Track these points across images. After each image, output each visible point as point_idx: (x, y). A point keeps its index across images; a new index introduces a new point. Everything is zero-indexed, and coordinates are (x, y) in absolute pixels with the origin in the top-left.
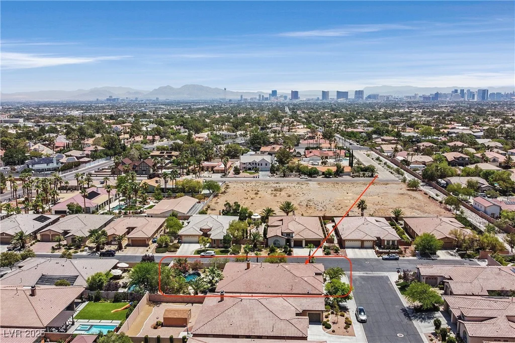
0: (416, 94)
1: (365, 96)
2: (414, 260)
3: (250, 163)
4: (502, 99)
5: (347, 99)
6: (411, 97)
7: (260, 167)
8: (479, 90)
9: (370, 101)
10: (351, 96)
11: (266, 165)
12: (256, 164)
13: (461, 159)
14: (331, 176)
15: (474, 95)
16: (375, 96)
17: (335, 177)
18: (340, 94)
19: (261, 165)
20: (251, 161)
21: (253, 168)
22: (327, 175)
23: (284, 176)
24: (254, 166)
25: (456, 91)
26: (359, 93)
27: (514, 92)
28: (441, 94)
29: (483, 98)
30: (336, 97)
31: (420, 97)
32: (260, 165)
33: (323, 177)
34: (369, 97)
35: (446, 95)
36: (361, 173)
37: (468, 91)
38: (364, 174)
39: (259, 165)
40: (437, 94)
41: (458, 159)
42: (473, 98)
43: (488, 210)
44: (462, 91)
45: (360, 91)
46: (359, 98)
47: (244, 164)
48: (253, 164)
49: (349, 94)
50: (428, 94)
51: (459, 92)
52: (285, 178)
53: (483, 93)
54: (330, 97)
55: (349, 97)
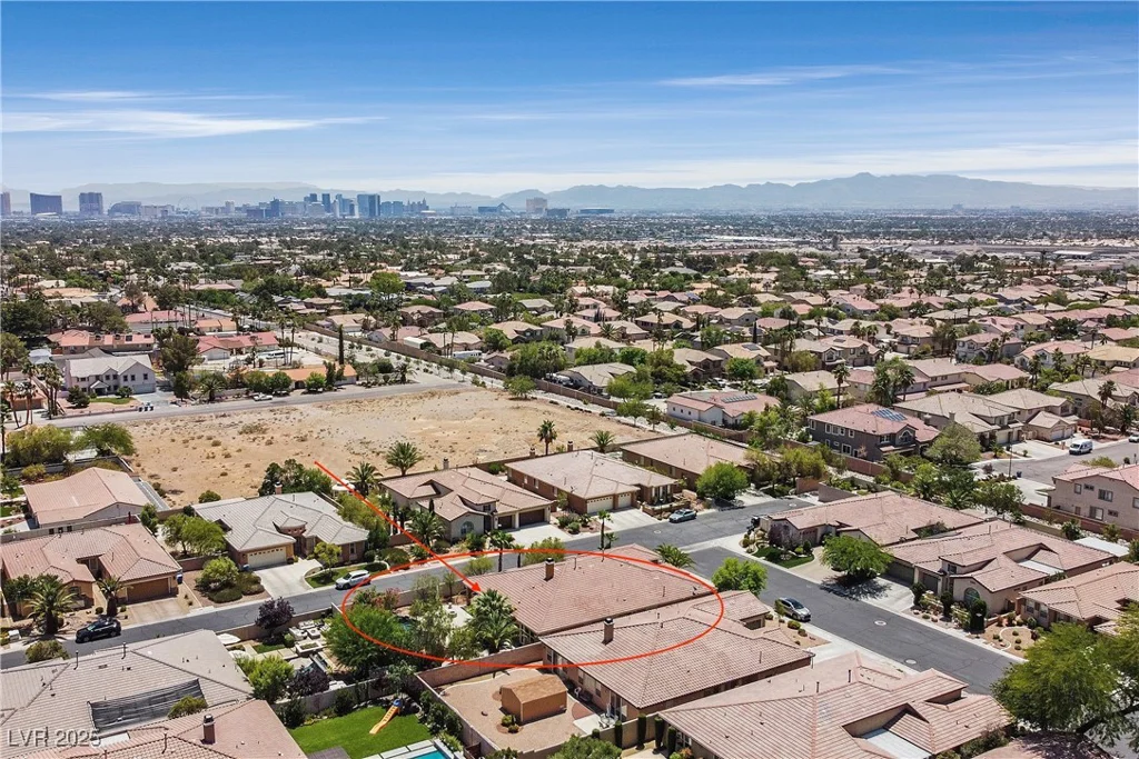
0: (228, 204)
1: (106, 207)
2: (713, 513)
3: (97, 378)
4: (405, 216)
5: (60, 212)
6: (217, 210)
7: (129, 383)
8: (359, 196)
9: (122, 219)
10: (71, 206)
11: (146, 376)
12: (115, 377)
13: (528, 334)
14: (321, 390)
15: (352, 207)
16: (131, 208)
17: (330, 389)
18: (39, 201)
19: (133, 378)
20: (101, 371)
21: (109, 389)
22: (313, 387)
23: (212, 399)
24: (112, 382)
25: (314, 197)
26: (90, 200)
27: (424, 201)
28: (283, 203)
29: (372, 212)
30: (28, 209)
31: (237, 209)
32: (129, 378)
33: (304, 393)
34: (116, 209)
35: (293, 206)
36: (381, 375)
37: (339, 196)
38: (386, 378)
39: (126, 378)
40: (275, 203)
41: (524, 333)
42: (352, 213)
43: (705, 416)
44: (326, 197)
45: (91, 194)
46: (91, 210)
47: (83, 379)
48: (108, 377)
49: (63, 199)
50: (254, 203)
51: (320, 198)
52: (216, 405)
53: (372, 201)
54: (12, 209)
55: (64, 210)
